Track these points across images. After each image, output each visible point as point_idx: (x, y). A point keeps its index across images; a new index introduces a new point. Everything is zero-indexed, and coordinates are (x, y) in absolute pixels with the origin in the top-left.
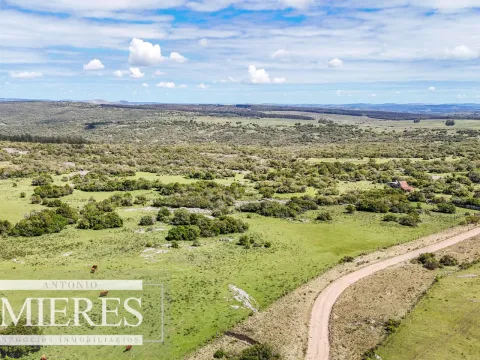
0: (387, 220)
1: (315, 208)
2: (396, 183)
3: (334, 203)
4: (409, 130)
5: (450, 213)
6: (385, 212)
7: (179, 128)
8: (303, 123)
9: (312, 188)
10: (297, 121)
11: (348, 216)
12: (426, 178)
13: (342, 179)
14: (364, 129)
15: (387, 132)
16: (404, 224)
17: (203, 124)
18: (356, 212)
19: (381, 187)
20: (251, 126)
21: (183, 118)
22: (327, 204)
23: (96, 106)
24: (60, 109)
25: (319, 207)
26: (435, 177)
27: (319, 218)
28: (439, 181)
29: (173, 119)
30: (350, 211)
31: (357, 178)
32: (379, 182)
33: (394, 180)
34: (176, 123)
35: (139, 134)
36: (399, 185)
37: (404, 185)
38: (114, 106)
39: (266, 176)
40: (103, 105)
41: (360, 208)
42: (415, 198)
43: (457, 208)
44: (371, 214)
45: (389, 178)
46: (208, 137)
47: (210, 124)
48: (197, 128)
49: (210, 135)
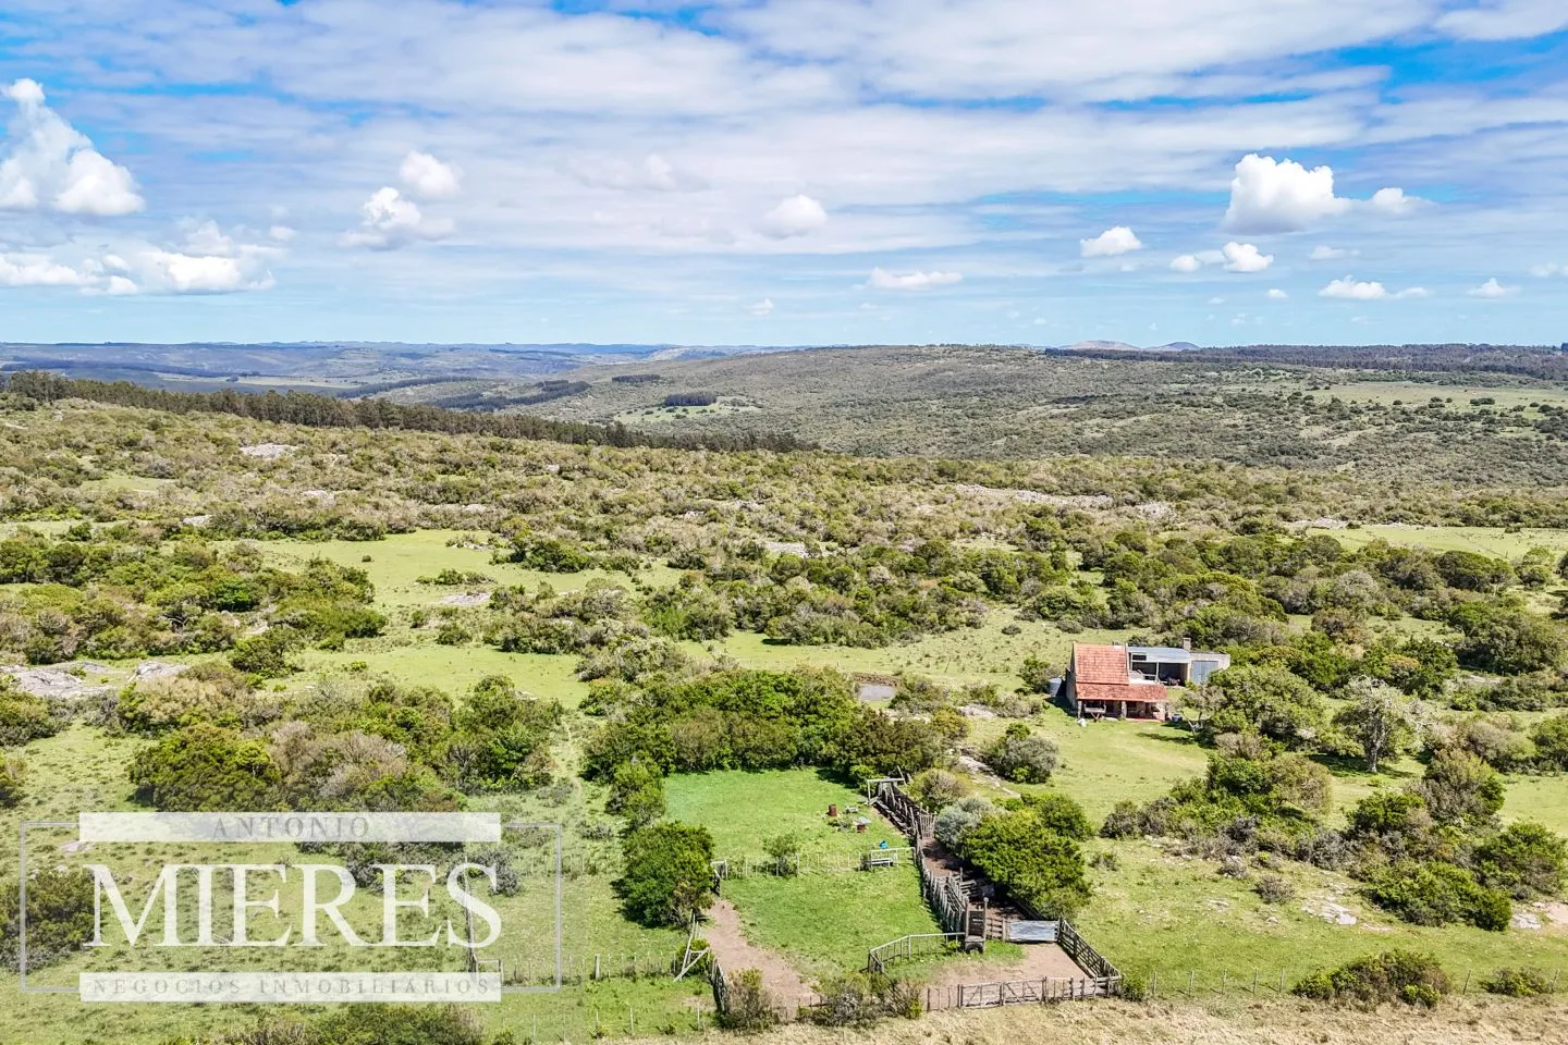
7: (1237, 417)
17: (1334, 407)
20: (1530, 414)
46: (1325, 450)
47: (1361, 407)
48: (1304, 419)
49: (1338, 442)
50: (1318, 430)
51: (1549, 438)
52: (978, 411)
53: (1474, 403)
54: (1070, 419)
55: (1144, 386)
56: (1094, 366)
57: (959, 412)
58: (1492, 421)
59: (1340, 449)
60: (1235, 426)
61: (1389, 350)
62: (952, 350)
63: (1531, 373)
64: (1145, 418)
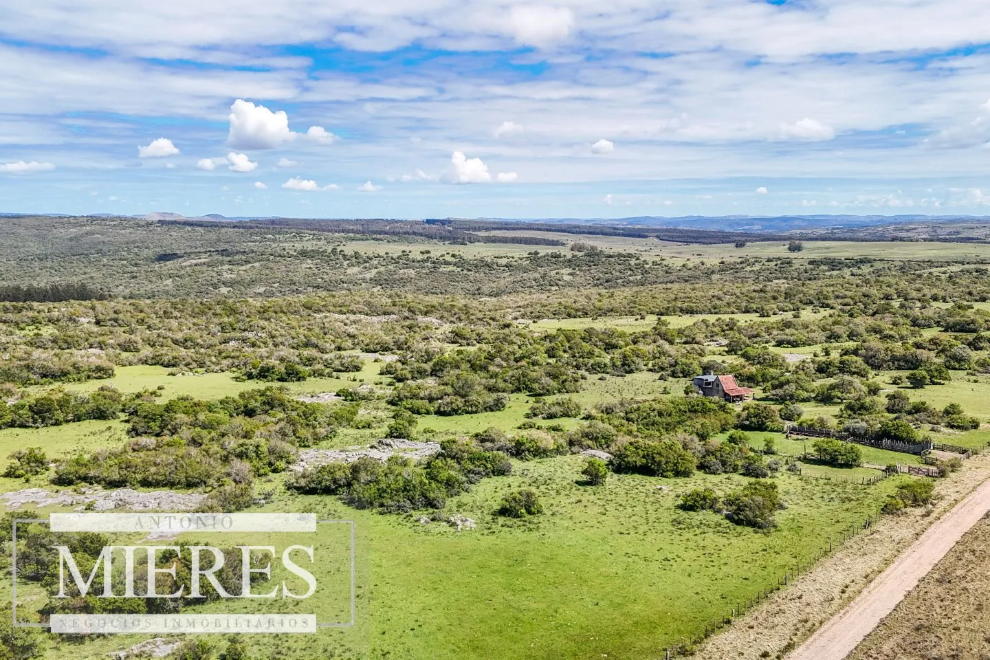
0: (691, 504)
1: (502, 472)
2: (711, 378)
3: (558, 451)
4: (727, 260)
5: (847, 465)
6: (686, 474)
7: (309, 263)
8: (543, 251)
9: (523, 396)
10: (533, 248)
11: (588, 494)
12: (774, 362)
13: (593, 369)
14: (650, 260)
15: (691, 265)
16: (739, 522)
17: (357, 255)
18: (611, 479)
19: (677, 388)
20: (448, 258)
21: (322, 245)
22: (540, 453)
23: (149, 224)
24: (73, 231)
25: (516, 464)
26: (793, 357)
27: (503, 512)
28: (801, 367)
29: (299, 246)
30: (592, 478)
31: (626, 367)
32: (674, 375)
33: (706, 369)
34: (304, 254)
35: (227, 276)
36: (718, 383)
37: (729, 383)
38: (186, 223)
39: (428, 367)
40: (162, 223)
41: (621, 467)
42: (755, 422)
43: (863, 449)
44: (651, 483)
45: (695, 365)
46: (364, 280)
47: (371, 256)
48: (345, 263)
49: (368, 276)
50: (355, 269)
51: (462, 270)
52: (138, 262)
53: (422, 253)
54: (208, 266)
55: (232, 244)
56: (195, 231)
57: (125, 262)
58: (434, 263)
59: (371, 279)
60: (310, 268)
61: (348, 221)
62: (93, 219)
63: (426, 236)
64: (257, 264)
